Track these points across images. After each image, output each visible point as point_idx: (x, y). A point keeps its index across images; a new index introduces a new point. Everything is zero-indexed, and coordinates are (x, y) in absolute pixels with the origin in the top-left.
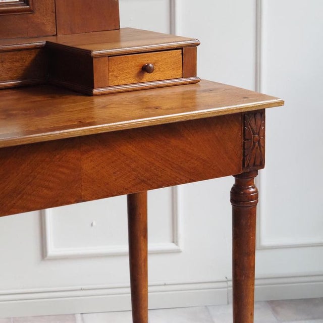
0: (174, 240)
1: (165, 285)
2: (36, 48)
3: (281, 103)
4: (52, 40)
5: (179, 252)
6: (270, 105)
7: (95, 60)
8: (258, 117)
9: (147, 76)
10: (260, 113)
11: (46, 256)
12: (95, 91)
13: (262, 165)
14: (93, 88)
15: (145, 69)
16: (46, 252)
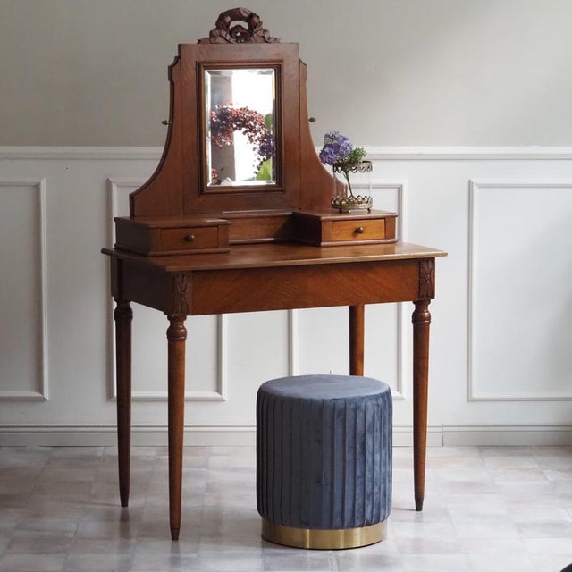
2: (285, 216)
3: (446, 254)
4: (297, 211)
5: (402, 399)
6: (438, 255)
7: (323, 223)
8: (430, 263)
9: (360, 236)
10: (431, 260)
12: (323, 244)
13: (433, 297)
14: (321, 241)
15: (358, 231)
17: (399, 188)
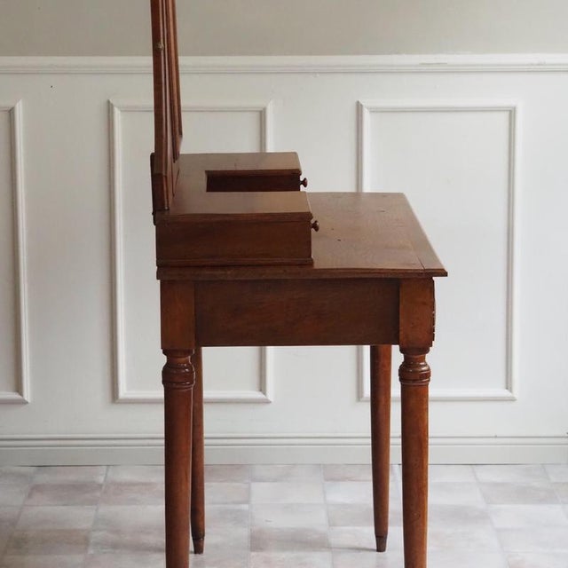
0: (508, 386)
1: (496, 437)
5: (513, 400)
11: (362, 397)
16: (362, 393)
17: (511, 111)
